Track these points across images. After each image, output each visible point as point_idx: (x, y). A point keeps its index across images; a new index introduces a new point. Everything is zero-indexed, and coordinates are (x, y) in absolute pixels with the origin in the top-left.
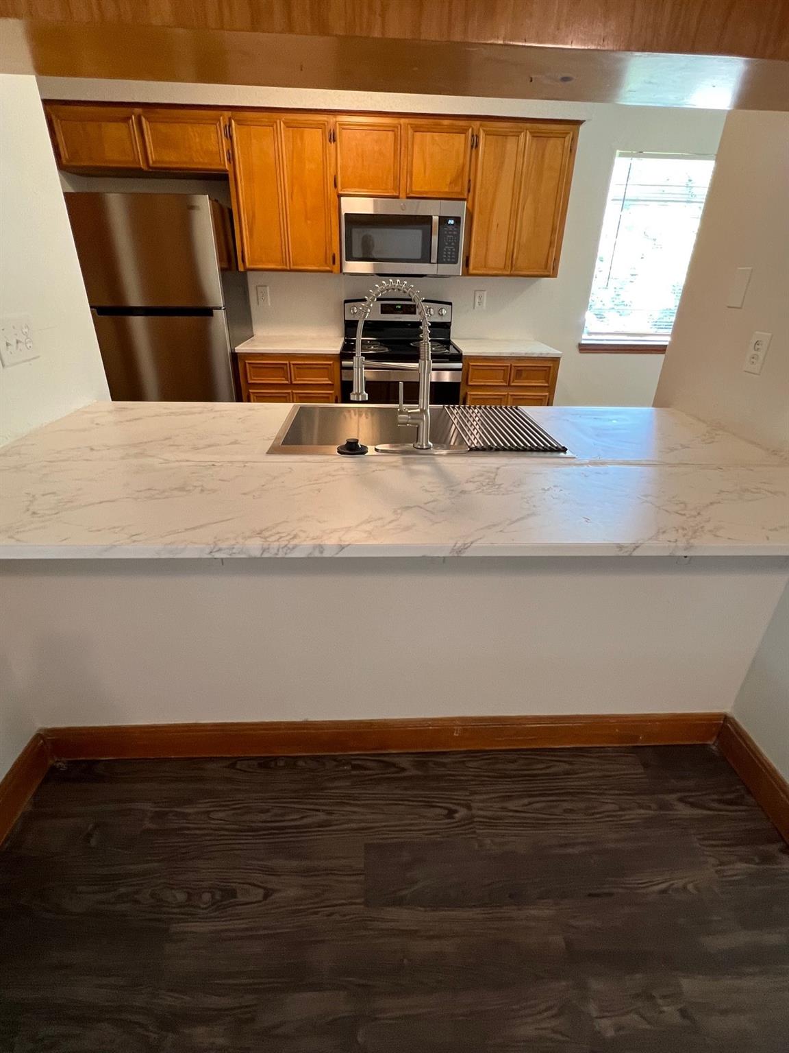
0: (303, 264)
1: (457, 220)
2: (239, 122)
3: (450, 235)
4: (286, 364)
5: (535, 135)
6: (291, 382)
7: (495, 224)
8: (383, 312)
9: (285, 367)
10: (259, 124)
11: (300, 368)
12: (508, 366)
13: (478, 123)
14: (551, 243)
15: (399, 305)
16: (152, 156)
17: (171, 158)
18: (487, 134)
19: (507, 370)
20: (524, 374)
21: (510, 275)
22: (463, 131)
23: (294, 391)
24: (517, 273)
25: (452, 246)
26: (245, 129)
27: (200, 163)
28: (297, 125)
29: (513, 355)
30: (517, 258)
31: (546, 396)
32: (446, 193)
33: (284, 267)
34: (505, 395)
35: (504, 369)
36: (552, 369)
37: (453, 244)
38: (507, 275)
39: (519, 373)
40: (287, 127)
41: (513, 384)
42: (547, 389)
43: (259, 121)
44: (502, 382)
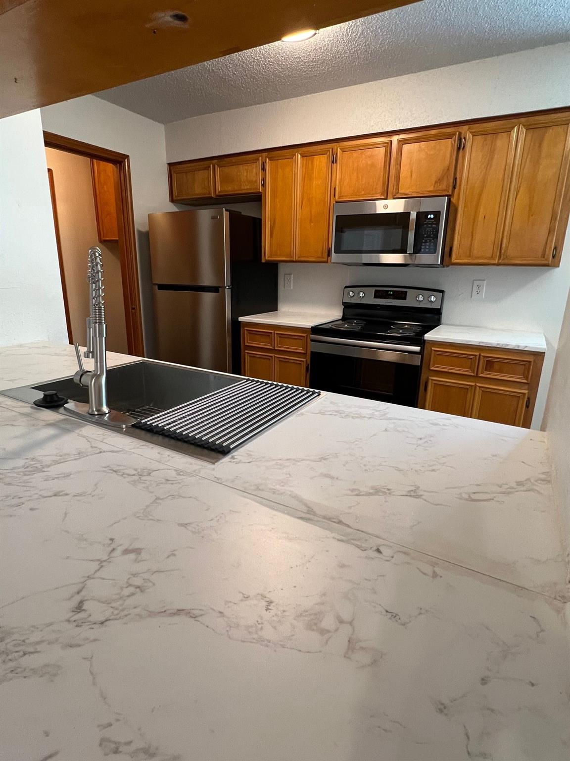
0: (308, 257)
1: (437, 214)
2: (271, 159)
3: (429, 228)
4: (271, 333)
5: (528, 128)
6: (274, 347)
7: (481, 216)
8: (376, 297)
9: (271, 335)
10: (284, 158)
11: (282, 337)
12: (476, 356)
13: (466, 127)
14: (550, 231)
15: (391, 291)
16: (219, 188)
17: (229, 189)
18: (474, 134)
19: (476, 359)
20: (496, 366)
21: (498, 265)
22: (450, 136)
23: (276, 356)
24: (506, 261)
25: (431, 238)
26: (274, 163)
27: (245, 189)
28: (310, 154)
29: (481, 344)
30: (507, 247)
31: (524, 394)
32: (430, 191)
33: (292, 259)
34: (472, 386)
35: (471, 358)
36: (532, 363)
37: (432, 236)
38: (494, 264)
39: (490, 365)
40: (303, 157)
41: (481, 375)
42: (526, 387)
43: (285, 156)
44: (468, 371)
